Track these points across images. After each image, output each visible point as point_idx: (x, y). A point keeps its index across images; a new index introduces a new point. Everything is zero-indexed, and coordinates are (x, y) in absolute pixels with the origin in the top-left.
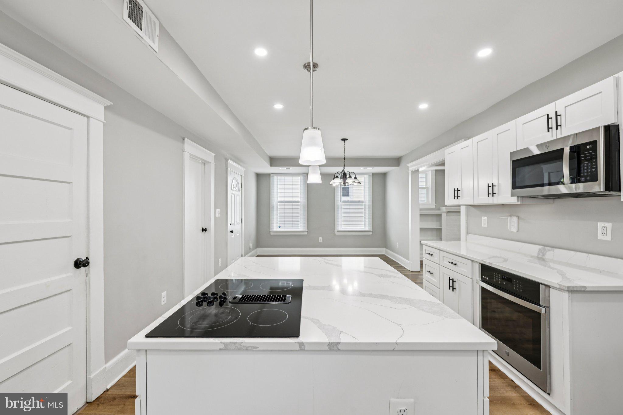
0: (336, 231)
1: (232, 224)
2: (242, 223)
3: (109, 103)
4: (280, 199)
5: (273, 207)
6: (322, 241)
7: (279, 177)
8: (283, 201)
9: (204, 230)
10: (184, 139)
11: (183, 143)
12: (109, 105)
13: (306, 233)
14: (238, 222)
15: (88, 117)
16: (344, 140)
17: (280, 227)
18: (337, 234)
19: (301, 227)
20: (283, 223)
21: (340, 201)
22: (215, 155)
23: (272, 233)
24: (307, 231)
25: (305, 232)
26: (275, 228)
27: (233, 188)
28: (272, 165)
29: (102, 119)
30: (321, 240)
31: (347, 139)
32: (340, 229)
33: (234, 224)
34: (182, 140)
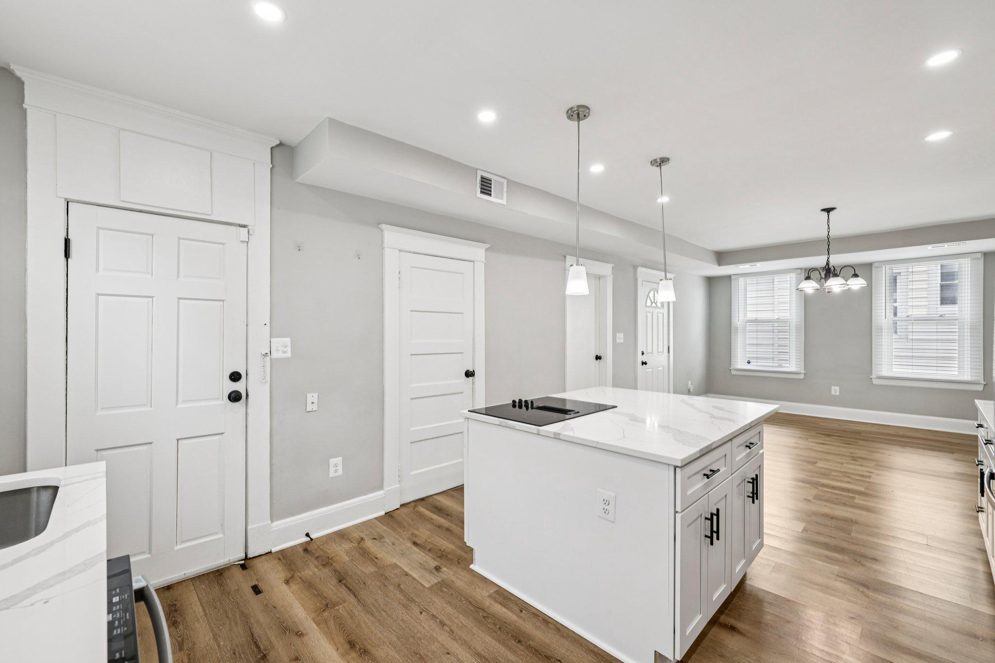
0: (873, 376)
1: (648, 353)
2: (669, 352)
3: (488, 246)
4: (751, 316)
5: (737, 329)
6: (838, 393)
7: (749, 280)
8: (756, 320)
9: (598, 358)
10: (565, 257)
11: (565, 261)
12: (488, 247)
13: (802, 377)
14: (661, 350)
15: (473, 262)
16: (828, 210)
17: (749, 362)
18: (875, 382)
19: (793, 365)
20: (755, 356)
21: (884, 317)
22: (613, 265)
23: (733, 373)
24: (803, 372)
25: (799, 374)
26: (740, 363)
27: (649, 304)
28: (720, 263)
29: (484, 260)
30: (835, 390)
31: (833, 209)
32: (885, 373)
33: (652, 353)
34: (563, 258)
